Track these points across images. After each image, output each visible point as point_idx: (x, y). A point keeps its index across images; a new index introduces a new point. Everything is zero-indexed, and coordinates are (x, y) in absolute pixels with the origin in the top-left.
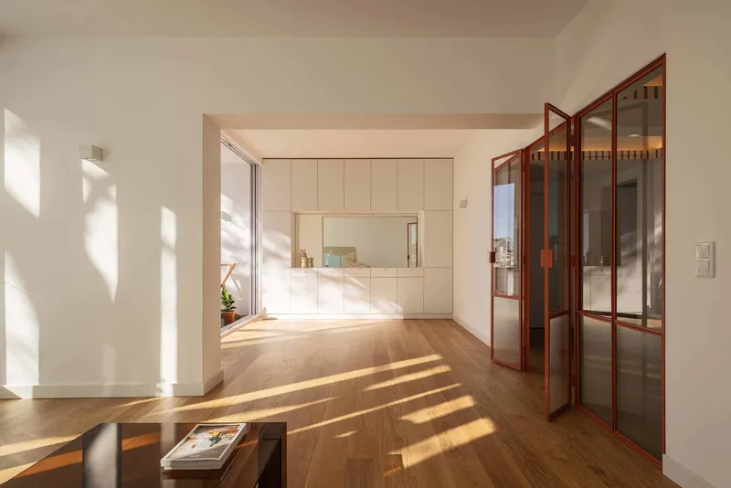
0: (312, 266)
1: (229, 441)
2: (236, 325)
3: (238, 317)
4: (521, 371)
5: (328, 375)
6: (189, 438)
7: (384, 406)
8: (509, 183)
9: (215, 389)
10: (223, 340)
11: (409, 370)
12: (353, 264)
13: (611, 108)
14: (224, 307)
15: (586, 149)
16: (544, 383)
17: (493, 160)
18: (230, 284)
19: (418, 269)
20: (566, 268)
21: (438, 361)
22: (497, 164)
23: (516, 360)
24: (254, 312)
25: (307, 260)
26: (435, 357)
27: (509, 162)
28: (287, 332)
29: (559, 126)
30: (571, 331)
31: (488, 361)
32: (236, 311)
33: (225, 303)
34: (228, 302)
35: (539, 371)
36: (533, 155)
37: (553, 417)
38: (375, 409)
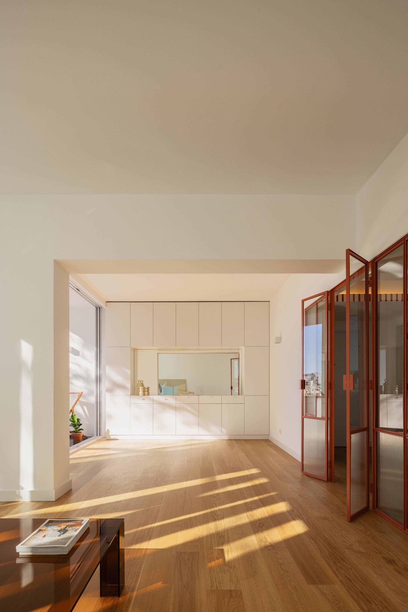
0: (148, 395)
1: (74, 533)
2: (83, 444)
3: (85, 438)
4: (328, 481)
5: (161, 485)
6: (40, 530)
7: (209, 511)
8: (317, 323)
9: (65, 496)
10: (71, 457)
11: (231, 482)
12: (184, 392)
13: (403, 255)
14: (73, 429)
15: (382, 292)
16: (346, 491)
17: (303, 301)
18: (78, 409)
19: (240, 396)
20: (365, 392)
21: (256, 474)
22: (307, 304)
23: (323, 473)
24: (99, 433)
25: (144, 388)
26: (254, 471)
27: (316, 303)
28: (127, 451)
29: (358, 271)
30: (369, 449)
31: (299, 473)
32: (83, 433)
33: (74, 426)
34: (76, 424)
35: (342, 482)
36: (337, 296)
37: (353, 518)
38: (201, 513)
